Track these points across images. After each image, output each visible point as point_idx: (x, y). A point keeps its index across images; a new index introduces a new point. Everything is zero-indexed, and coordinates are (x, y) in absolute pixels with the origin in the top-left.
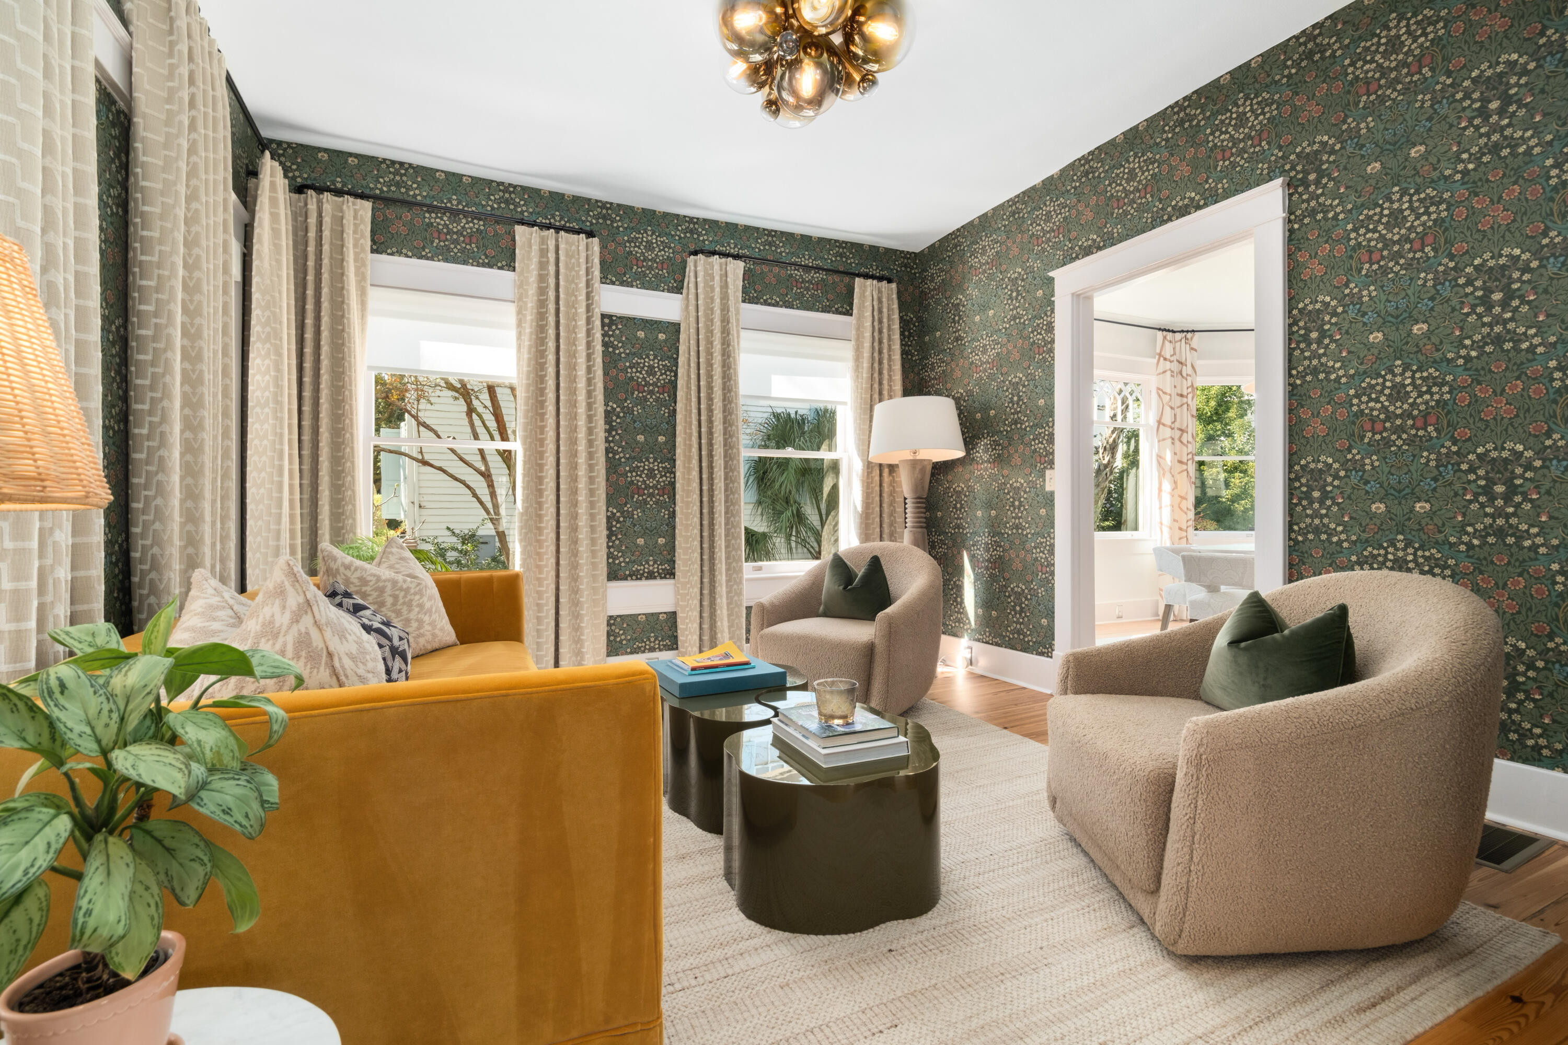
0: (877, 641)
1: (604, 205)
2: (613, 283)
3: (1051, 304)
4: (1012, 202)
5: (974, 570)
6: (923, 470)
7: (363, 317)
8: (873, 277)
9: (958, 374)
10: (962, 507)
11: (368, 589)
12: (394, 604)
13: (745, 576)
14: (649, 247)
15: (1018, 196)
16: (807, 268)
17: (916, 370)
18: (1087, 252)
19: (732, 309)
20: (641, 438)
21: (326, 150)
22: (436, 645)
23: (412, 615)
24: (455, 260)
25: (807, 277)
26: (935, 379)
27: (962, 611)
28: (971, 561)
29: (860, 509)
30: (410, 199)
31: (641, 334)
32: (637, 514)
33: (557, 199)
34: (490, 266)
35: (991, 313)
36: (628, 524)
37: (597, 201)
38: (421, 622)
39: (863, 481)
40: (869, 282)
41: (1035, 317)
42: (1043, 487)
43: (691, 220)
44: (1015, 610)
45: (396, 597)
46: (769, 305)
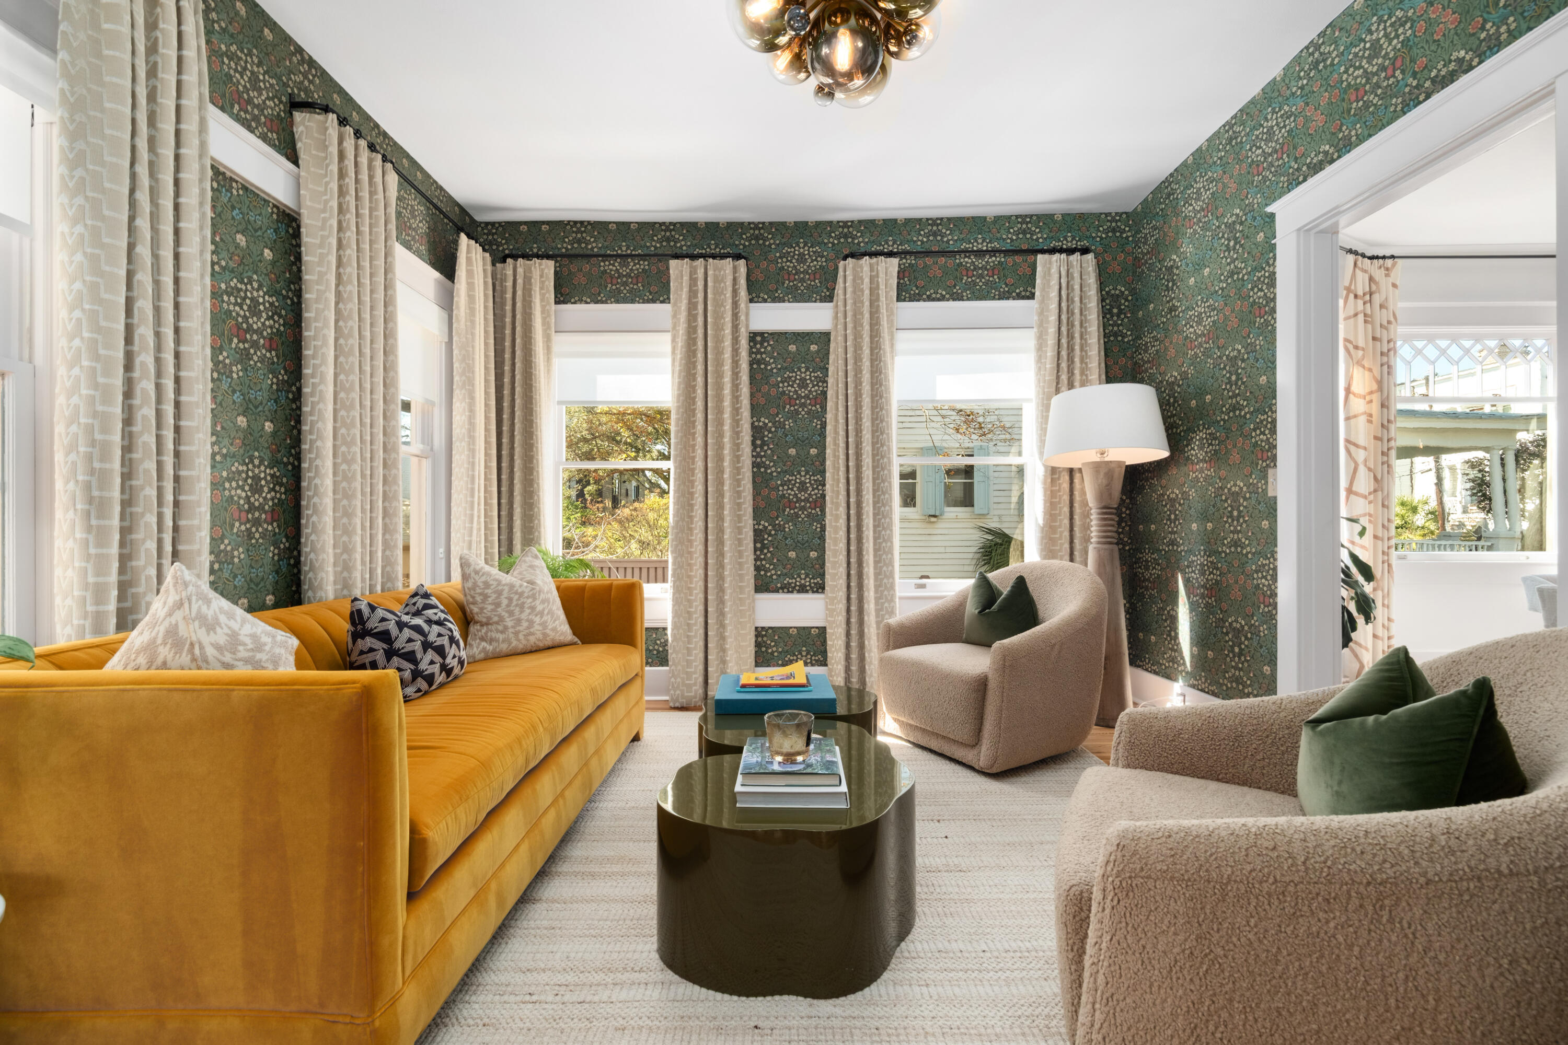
0: (990, 677)
1: (756, 226)
2: (765, 301)
3: (1273, 248)
4: (1229, 125)
5: (1189, 598)
6: (1109, 474)
7: (548, 360)
8: (1061, 251)
9: (1172, 352)
10: (1176, 519)
11: (489, 591)
12: (508, 606)
13: (898, 594)
14: (802, 259)
15: (1235, 117)
16: (980, 253)
17: (1129, 353)
18: (1316, 168)
19: (883, 310)
20: (792, 451)
21: (525, 223)
22: (548, 643)
23: (524, 616)
24: (625, 301)
25: (980, 263)
26: (1149, 362)
27: (1177, 649)
28: (1185, 586)
29: (1041, 522)
30: (589, 252)
31: (792, 348)
32: (789, 527)
33: (712, 228)
34: (653, 301)
35: (1207, 271)
36: (780, 537)
37: (750, 223)
38: (531, 622)
39: (1045, 490)
40: (1056, 257)
41: (1255, 269)
42: (1265, 491)
43: (845, 224)
44: (1233, 651)
45: (510, 600)
46: (934, 300)
